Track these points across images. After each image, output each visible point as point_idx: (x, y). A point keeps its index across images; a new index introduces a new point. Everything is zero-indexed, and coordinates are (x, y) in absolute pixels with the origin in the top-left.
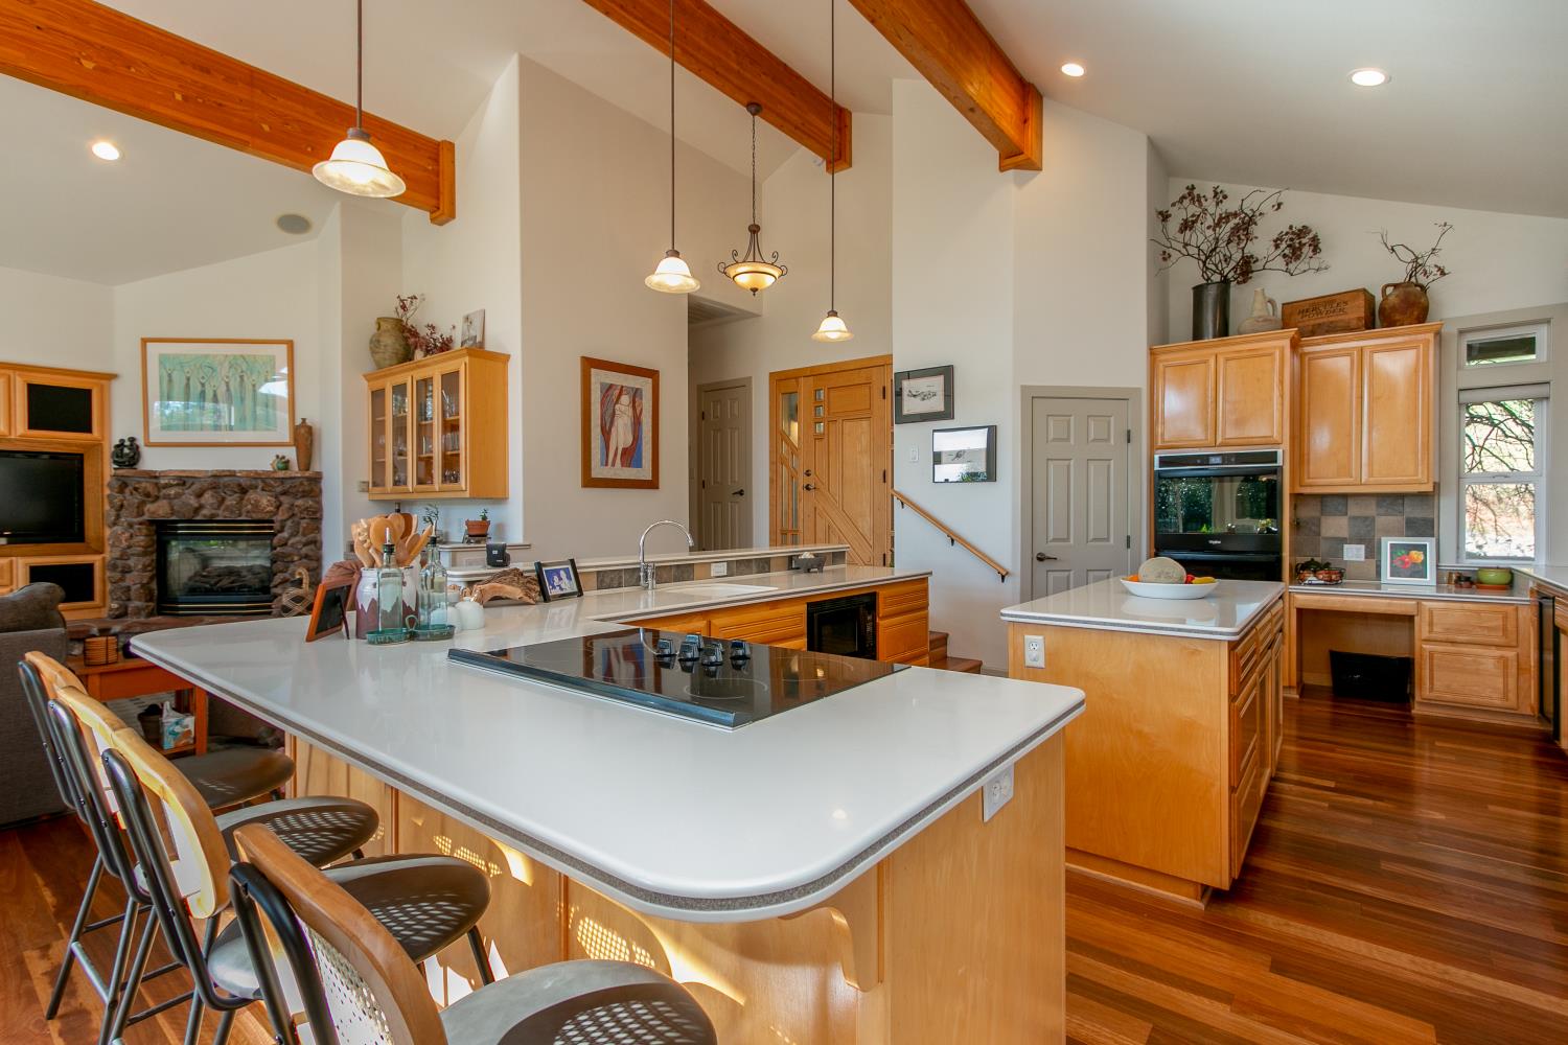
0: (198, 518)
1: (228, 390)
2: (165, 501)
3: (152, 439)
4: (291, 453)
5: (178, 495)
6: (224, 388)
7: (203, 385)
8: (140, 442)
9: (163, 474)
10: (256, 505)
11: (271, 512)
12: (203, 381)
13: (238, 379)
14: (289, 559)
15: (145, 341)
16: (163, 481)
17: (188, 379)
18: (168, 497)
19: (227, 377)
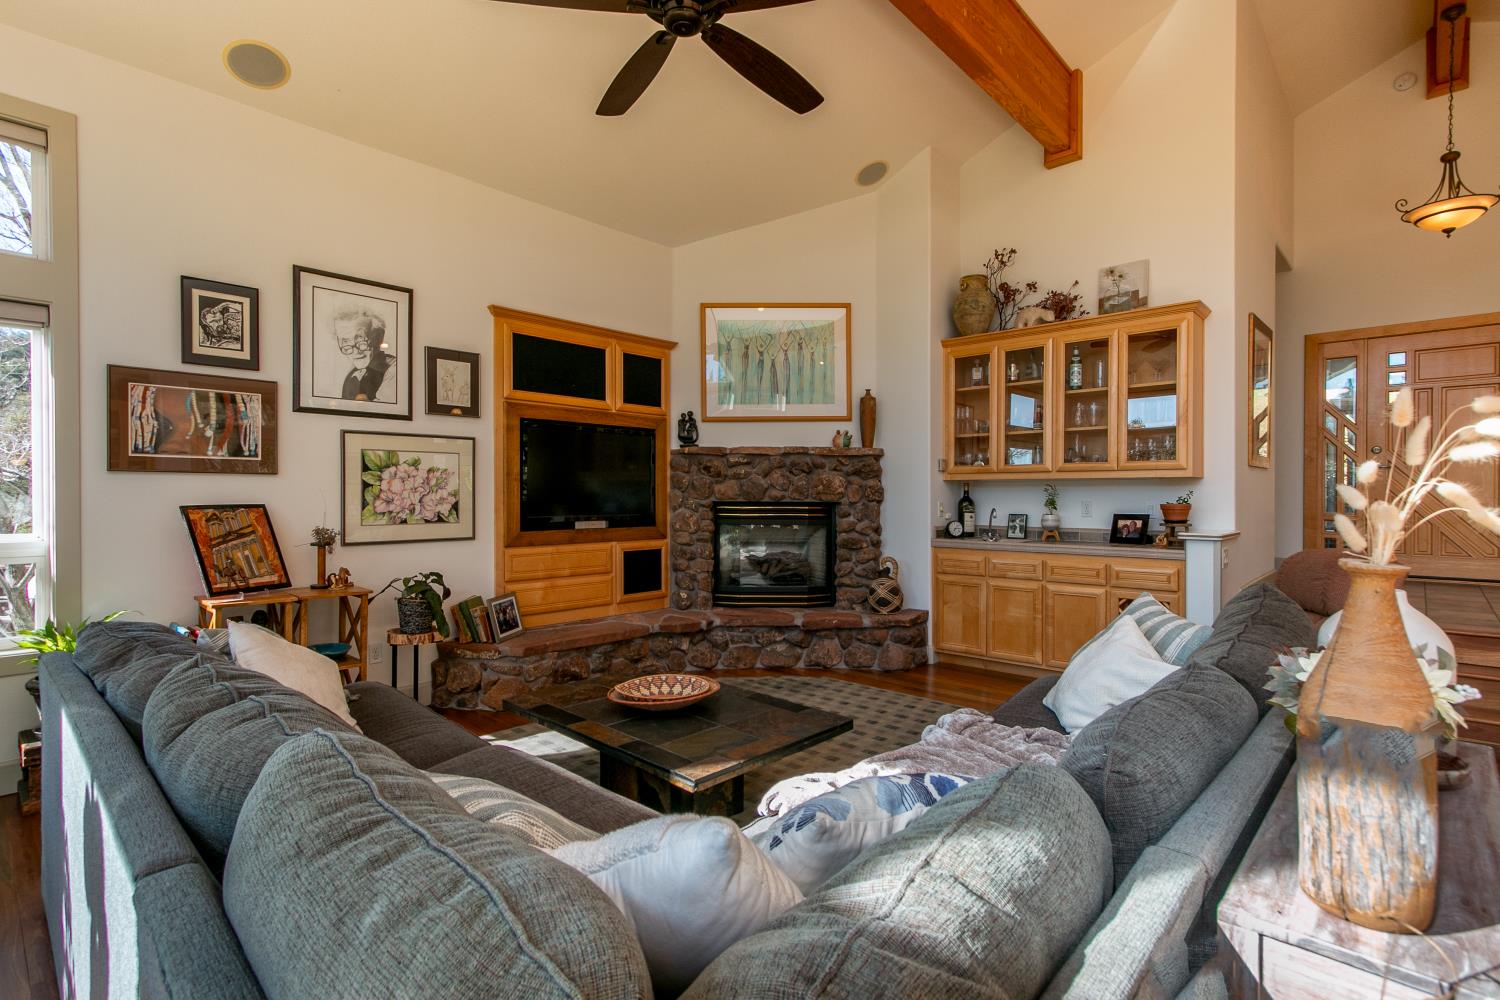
0: (766, 500)
1: (786, 359)
2: (733, 481)
3: (710, 414)
4: (852, 428)
5: (747, 475)
6: (781, 356)
7: (761, 353)
8: (697, 417)
9: (734, 452)
10: (828, 486)
11: (842, 493)
12: (761, 350)
13: (797, 347)
14: (859, 546)
15: (704, 307)
16: (732, 460)
17: (747, 347)
18: (737, 477)
19: (786, 345)
